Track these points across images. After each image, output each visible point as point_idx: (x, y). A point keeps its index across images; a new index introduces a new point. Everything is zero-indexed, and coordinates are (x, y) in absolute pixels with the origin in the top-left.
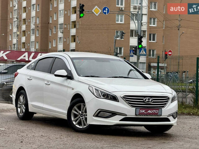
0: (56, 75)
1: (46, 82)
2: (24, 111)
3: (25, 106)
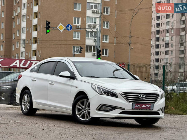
0: (61, 76)
1: (50, 83)
2: (28, 108)
3: (29, 103)
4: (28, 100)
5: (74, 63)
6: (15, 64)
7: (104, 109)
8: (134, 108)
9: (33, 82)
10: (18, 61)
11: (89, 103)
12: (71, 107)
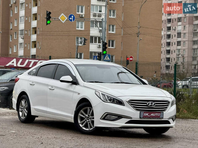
0: (62, 81)
1: (50, 88)
2: (26, 114)
3: (27, 110)
4: (25, 106)
5: (76, 66)
6: (12, 63)
7: (109, 118)
8: (142, 117)
9: (31, 86)
10: (15, 60)
11: (93, 112)
12: (73, 116)
